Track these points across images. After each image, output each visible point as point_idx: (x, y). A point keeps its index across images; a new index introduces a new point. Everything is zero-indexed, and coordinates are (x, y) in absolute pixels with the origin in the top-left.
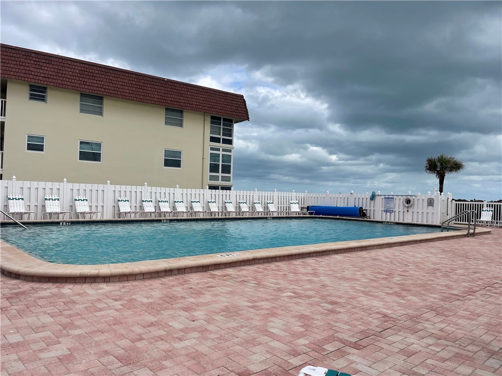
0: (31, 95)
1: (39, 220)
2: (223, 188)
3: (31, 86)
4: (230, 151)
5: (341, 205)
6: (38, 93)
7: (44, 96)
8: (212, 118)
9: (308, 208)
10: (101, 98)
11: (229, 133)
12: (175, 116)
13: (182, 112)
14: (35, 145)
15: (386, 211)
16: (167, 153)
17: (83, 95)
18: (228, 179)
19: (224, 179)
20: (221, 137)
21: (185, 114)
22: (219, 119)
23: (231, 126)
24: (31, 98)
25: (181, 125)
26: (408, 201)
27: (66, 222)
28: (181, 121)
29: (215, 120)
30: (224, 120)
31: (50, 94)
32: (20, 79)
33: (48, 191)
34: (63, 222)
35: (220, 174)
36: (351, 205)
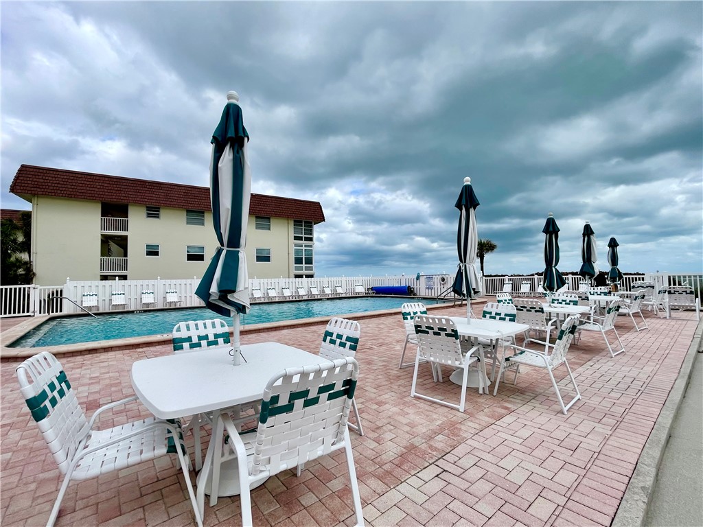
0: (148, 214)
1: (107, 311)
2: (308, 276)
3: (147, 207)
4: (311, 246)
5: (396, 285)
6: (153, 212)
7: (158, 214)
8: (295, 221)
9: (372, 289)
10: (203, 213)
11: (310, 232)
12: (264, 222)
13: (269, 218)
14: (153, 252)
15: (428, 288)
16: (258, 251)
17: (188, 211)
18: (311, 269)
19: (307, 269)
20: (304, 236)
21: (272, 220)
22: (301, 222)
23: (311, 226)
24: (148, 217)
25: (269, 229)
26: (443, 280)
27: (140, 311)
28: (269, 225)
29: (297, 223)
30: (305, 222)
31: (163, 213)
32: (138, 203)
33: (145, 286)
34: (137, 311)
35: (304, 265)
36: (403, 285)
